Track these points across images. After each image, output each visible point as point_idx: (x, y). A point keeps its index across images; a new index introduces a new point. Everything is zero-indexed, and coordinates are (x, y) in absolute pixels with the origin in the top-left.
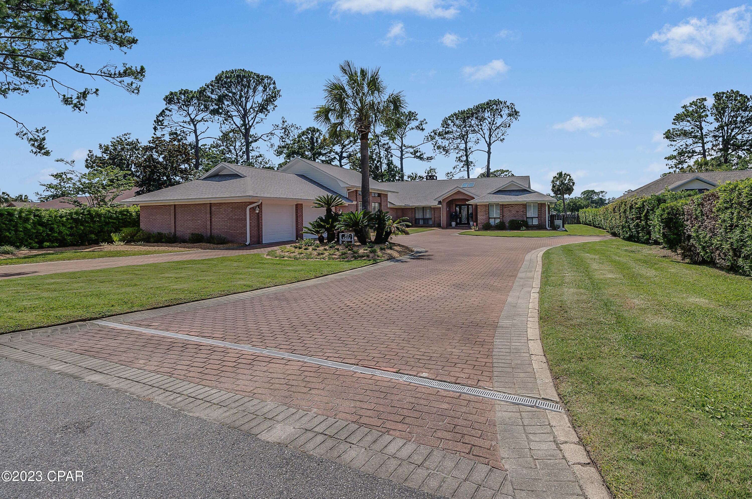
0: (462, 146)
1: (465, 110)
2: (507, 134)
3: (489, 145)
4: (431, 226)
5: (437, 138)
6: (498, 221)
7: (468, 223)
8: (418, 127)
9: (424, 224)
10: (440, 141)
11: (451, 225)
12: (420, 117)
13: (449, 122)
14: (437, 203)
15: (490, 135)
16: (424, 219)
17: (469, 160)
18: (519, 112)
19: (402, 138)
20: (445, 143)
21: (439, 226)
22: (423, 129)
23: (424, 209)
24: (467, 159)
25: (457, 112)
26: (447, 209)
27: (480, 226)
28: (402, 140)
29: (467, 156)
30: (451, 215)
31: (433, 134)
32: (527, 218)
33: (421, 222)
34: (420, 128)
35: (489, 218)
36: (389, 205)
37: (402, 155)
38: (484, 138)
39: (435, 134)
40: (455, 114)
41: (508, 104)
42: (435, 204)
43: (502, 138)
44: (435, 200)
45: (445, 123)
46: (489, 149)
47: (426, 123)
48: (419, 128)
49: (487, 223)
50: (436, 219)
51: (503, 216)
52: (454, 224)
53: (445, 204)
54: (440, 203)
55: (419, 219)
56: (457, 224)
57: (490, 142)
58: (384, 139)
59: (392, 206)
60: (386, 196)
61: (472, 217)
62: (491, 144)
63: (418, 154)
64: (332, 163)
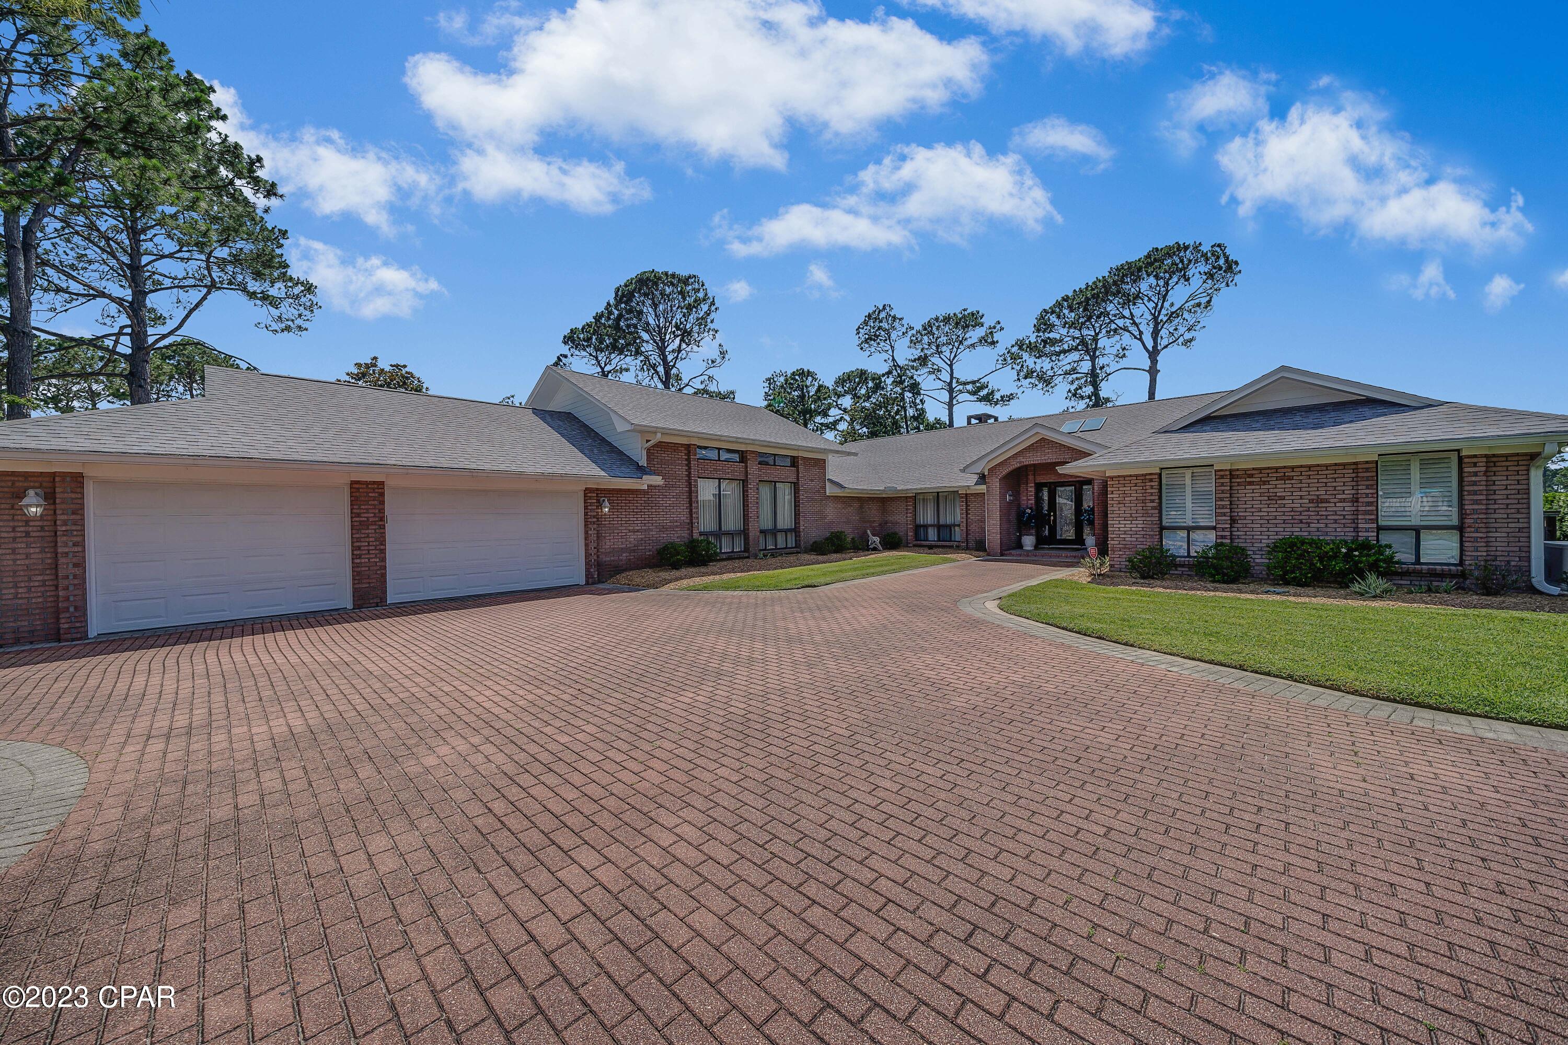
0: (1086, 366)
1: (1090, 284)
2: (1201, 325)
3: (1153, 354)
4: (958, 548)
5: (1025, 356)
6: (1205, 540)
7: (1079, 540)
8: (983, 341)
9: (939, 540)
10: (1030, 361)
11: (1019, 546)
12: (988, 321)
13: (1053, 319)
14: (975, 478)
15: (1155, 334)
16: (939, 527)
17: (1102, 394)
18: (1236, 263)
19: (951, 366)
20: (1044, 364)
21: (979, 547)
22: (993, 343)
23: (939, 498)
24: (1096, 393)
25: (1070, 294)
26: (1003, 497)
27: (1117, 556)
28: (952, 370)
29: (1095, 385)
30: (1021, 514)
31: (1015, 349)
32: (1379, 529)
33: (932, 534)
34: (988, 341)
35: (1162, 528)
36: (830, 490)
37: (951, 398)
38: (1141, 339)
39: (1021, 348)
40: (1066, 299)
41: (1205, 248)
42: (968, 481)
43: (1188, 336)
44: (963, 471)
45: (1043, 324)
46: (1154, 361)
47: (1002, 329)
48: (986, 341)
49: (1151, 549)
50: (973, 527)
51: (1233, 521)
52: (1029, 541)
53: (996, 484)
54: (982, 478)
55: (926, 527)
56: (1041, 542)
57: (1155, 347)
58: (919, 372)
59: (837, 492)
60: (820, 464)
61: (1091, 523)
62: (1158, 352)
63: (984, 392)
64: (838, 427)
